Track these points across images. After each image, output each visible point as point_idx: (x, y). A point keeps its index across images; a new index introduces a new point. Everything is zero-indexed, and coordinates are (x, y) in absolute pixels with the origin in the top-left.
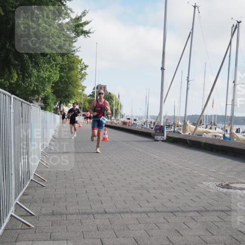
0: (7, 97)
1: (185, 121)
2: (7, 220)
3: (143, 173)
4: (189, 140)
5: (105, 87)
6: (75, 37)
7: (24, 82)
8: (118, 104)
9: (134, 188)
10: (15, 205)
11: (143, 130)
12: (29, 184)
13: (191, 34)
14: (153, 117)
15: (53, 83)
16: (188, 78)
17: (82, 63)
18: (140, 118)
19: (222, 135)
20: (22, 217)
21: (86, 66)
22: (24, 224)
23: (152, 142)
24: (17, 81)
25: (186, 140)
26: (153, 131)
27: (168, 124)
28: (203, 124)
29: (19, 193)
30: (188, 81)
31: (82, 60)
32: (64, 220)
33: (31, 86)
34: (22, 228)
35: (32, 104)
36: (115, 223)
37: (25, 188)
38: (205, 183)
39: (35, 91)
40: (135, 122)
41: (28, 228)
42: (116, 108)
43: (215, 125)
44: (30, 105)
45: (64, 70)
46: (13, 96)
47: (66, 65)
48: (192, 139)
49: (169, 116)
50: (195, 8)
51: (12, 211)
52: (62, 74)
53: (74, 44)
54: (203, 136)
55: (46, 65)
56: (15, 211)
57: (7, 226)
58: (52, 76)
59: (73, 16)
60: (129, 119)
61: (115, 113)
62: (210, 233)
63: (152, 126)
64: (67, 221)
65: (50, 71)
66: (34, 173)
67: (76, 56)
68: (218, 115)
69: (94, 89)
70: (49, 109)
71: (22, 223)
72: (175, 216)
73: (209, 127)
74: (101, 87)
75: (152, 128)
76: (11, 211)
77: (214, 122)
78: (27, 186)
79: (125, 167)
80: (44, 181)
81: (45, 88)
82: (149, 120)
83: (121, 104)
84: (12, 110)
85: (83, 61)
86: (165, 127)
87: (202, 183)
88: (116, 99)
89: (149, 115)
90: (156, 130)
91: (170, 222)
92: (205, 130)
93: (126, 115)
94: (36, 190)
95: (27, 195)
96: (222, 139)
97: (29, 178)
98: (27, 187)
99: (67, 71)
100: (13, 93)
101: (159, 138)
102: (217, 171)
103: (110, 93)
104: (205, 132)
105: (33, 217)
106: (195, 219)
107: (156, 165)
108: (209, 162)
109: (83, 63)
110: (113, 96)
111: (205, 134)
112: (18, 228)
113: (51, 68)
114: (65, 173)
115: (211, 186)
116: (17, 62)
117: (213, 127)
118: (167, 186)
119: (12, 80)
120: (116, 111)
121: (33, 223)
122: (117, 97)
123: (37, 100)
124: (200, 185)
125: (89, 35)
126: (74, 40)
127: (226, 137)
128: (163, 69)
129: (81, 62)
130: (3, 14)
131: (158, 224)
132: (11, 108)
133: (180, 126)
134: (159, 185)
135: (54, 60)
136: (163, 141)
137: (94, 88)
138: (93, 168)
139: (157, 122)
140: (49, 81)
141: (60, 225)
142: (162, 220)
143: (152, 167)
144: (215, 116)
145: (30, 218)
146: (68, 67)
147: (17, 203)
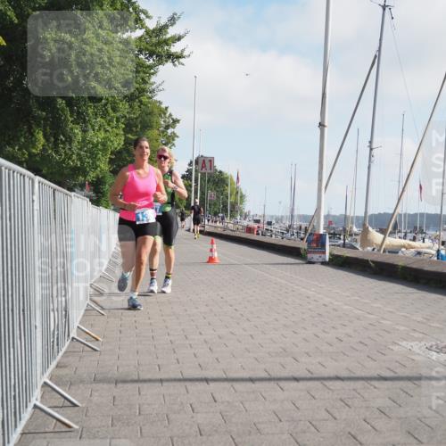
0: (27, 180)
1: (364, 225)
2: (26, 416)
3: (285, 325)
4: (373, 262)
5: (211, 161)
6: (154, 66)
7: (57, 152)
8: (237, 193)
9: (269, 353)
10: (42, 386)
11: (285, 242)
12: (68, 347)
13: (377, 58)
14: (303, 218)
15: (112, 153)
16: (371, 142)
17: (168, 115)
18: (279, 220)
19: (434, 252)
20: (56, 409)
21: (176, 121)
22: (58, 423)
23: (301, 266)
24: (44, 149)
25: (368, 261)
26: (303, 245)
27: (332, 232)
28: (400, 232)
29: (49, 363)
30: (371, 149)
31: (166, 108)
32: (135, 416)
33: (70, 158)
34: (56, 430)
35: (73, 194)
36: (234, 420)
37: (61, 354)
38: (404, 343)
39: (79, 169)
40: (269, 228)
41: (68, 429)
42: (233, 200)
43: (422, 232)
44: (70, 196)
45: (134, 129)
46: (37, 178)
47: (137, 118)
48: (379, 260)
49: (334, 216)
50: (384, 9)
51: (36, 398)
52: (130, 136)
53: (153, 79)
54: (400, 254)
55: (98, 120)
56: (42, 397)
57: (26, 426)
58: (110, 140)
59: (151, 24)
60: (257, 221)
61: (231, 211)
62: (416, 439)
63: (302, 235)
64: (142, 417)
65: (106, 131)
66: (77, 324)
67: (156, 102)
68: (427, 214)
69: (190, 164)
70: (104, 202)
71: (55, 421)
72: (347, 408)
73: (410, 236)
74: (204, 161)
75: (302, 239)
76: (34, 398)
77: (420, 228)
78: (64, 350)
79: (252, 313)
80: (97, 340)
81: (98, 163)
82: (296, 224)
83: (241, 193)
84: (36, 206)
85: (169, 111)
86: (327, 237)
87: (400, 343)
88: (232, 183)
89: (296, 213)
90: (309, 242)
91: (338, 418)
92: (403, 242)
93: (251, 214)
94: (81, 357)
95: (65, 367)
96: (436, 258)
97: (69, 335)
98: (65, 352)
99: (138, 129)
100: (37, 172)
101: (315, 257)
102: (429, 320)
103: (221, 172)
104: (404, 247)
105: (76, 408)
106: (386, 412)
107: (309, 309)
108: (412, 304)
109: (170, 115)
110: (227, 178)
111: (403, 249)
112: (47, 430)
113: (109, 125)
114: (137, 325)
115: (416, 349)
116: (44, 113)
117: (419, 236)
118: (331, 349)
119: (33, 148)
120: (233, 206)
121: (76, 420)
122: (235, 179)
123: (82, 186)
124: (396, 348)
125: (181, 60)
126: (152, 71)
127: (442, 256)
128: (322, 125)
129: (165, 114)
130: (16, 21)
131: (314, 423)
132: (33, 201)
133: (356, 235)
134: (317, 347)
135: (114, 110)
136: (324, 263)
137: (191, 162)
138: (189, 316)
139: (311, 226)
140: (105, 150)
141: (128, 425)
142: (324, 415)
143: (303, 313)
144: (422, 215)
145: (70, 411)
146: (141, 122)
147: (45, 383)
